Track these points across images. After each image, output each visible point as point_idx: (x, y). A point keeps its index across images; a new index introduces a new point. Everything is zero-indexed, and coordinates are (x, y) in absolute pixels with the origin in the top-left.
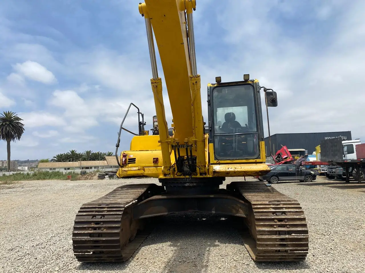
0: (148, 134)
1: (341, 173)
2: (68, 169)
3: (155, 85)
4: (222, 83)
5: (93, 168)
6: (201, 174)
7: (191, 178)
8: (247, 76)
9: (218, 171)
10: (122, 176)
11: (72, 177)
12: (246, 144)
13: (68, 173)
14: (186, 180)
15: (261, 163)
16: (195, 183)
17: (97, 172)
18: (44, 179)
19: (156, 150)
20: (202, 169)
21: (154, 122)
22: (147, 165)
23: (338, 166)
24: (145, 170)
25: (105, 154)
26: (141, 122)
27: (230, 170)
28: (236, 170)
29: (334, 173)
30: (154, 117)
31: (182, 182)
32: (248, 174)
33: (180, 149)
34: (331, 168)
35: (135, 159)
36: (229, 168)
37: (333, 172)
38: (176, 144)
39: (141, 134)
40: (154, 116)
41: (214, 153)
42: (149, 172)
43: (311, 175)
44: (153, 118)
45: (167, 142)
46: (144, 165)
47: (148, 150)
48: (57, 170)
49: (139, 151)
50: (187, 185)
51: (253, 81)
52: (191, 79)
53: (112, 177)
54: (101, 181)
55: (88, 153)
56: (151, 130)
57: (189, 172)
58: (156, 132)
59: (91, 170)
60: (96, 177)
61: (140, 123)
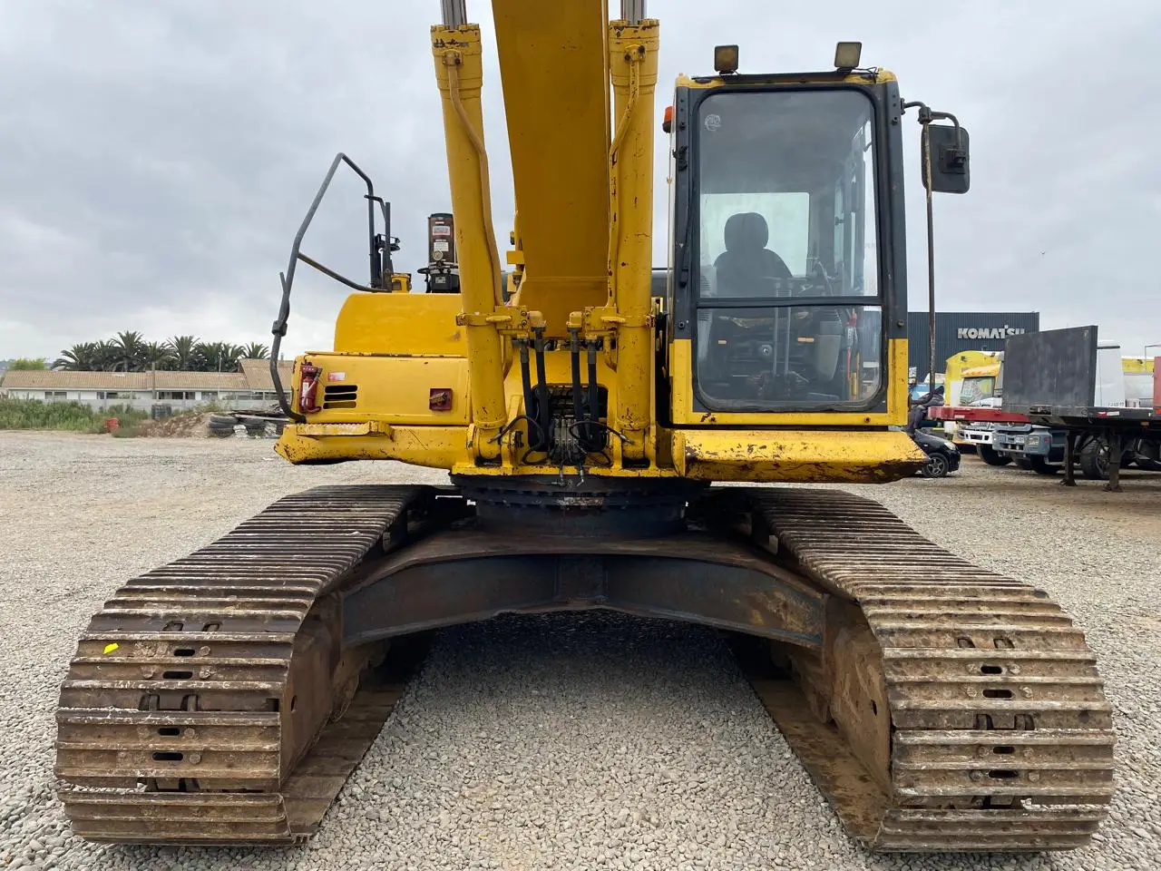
0: (409, 288)
1: (1045, 452)
2: (112, 395)
3: (450, 56)
4: (739, 75)
5: (198, 397)
6: (627, 463)
7: (587, 475)
8: (849, 51)
9: (707, 457)
10: (301, 456)
11: (122, 424)
12: (812, 347)
13: (108, 408)
14: (566, 486)
15: (884, 428)
16: (599, 495)
17: (211, 409)
18: (24, 427)
19: (442, 357)
20: (632, 443)
21: (432, 240)
22: (406, 416)
23: (1034, 426)
24: (398, 436)
25: (239, 351)
26: (379, 235)
27: (759, 454)
28: (784, 456)
29: (1018, 450)
30: (433, 219)
31: (550, 491)
32: (830, 472)
33: (548, 356)
34: (1010, 433)
35: (355, 388)
36: (755, 448)
37: (1014, 446)
38: (533, 335)
39: (379, 286)
40: (432, 215)
41: (695, 381)
42: (414, 447)
43: (946, 454)
44: (427, 220)
45: (495, 323)
46: (390, 416)
47: (410, 356)
48: (71, 397)
49: (373, 355)
50: (566, 501)
51: (872, 76)
52: (618, 34)
53: (260, 430)
54: (219, 443)
55: (183, 343)
56: (420, 271)
57: (575, 451)
58: (441, 281)
59: (189, 403)
60: (201, 429)
61: (376, 242)
